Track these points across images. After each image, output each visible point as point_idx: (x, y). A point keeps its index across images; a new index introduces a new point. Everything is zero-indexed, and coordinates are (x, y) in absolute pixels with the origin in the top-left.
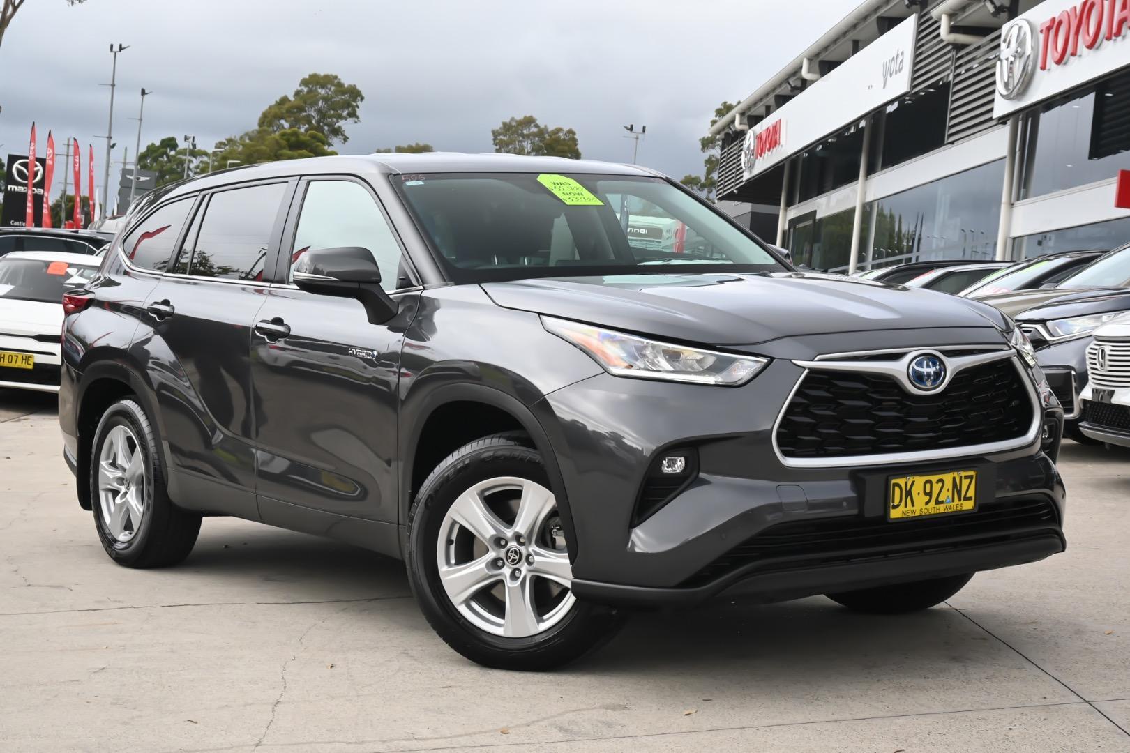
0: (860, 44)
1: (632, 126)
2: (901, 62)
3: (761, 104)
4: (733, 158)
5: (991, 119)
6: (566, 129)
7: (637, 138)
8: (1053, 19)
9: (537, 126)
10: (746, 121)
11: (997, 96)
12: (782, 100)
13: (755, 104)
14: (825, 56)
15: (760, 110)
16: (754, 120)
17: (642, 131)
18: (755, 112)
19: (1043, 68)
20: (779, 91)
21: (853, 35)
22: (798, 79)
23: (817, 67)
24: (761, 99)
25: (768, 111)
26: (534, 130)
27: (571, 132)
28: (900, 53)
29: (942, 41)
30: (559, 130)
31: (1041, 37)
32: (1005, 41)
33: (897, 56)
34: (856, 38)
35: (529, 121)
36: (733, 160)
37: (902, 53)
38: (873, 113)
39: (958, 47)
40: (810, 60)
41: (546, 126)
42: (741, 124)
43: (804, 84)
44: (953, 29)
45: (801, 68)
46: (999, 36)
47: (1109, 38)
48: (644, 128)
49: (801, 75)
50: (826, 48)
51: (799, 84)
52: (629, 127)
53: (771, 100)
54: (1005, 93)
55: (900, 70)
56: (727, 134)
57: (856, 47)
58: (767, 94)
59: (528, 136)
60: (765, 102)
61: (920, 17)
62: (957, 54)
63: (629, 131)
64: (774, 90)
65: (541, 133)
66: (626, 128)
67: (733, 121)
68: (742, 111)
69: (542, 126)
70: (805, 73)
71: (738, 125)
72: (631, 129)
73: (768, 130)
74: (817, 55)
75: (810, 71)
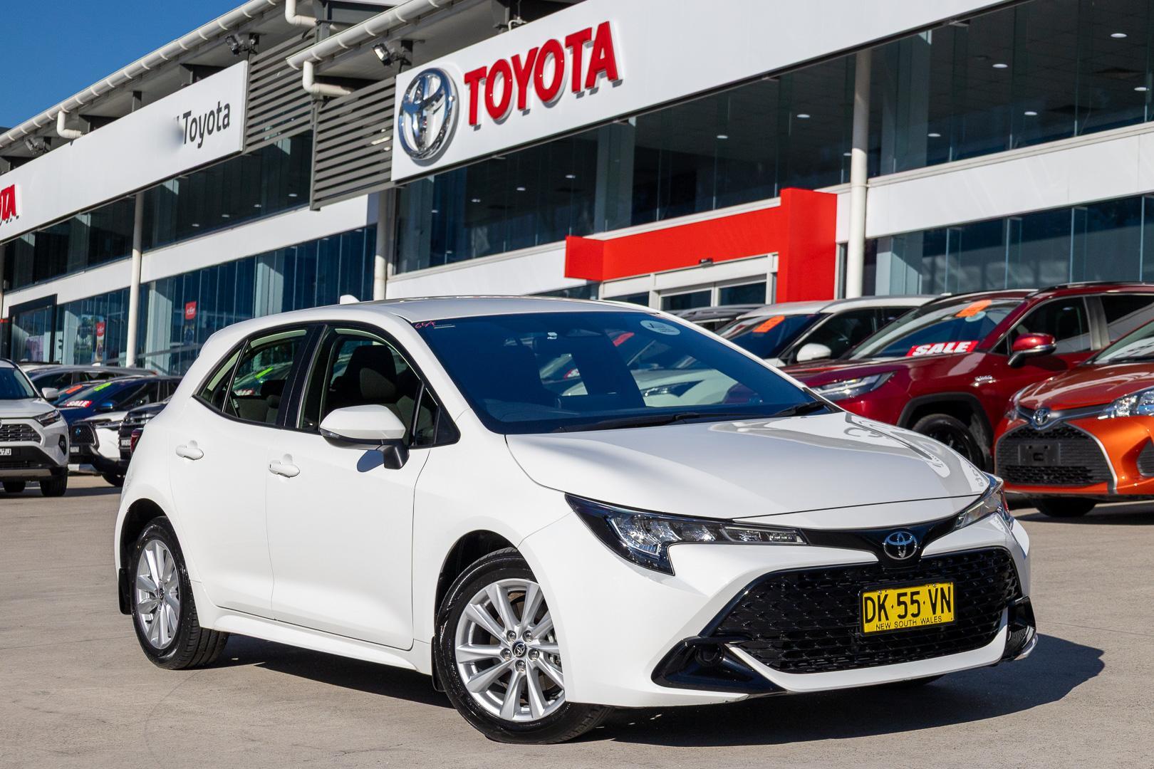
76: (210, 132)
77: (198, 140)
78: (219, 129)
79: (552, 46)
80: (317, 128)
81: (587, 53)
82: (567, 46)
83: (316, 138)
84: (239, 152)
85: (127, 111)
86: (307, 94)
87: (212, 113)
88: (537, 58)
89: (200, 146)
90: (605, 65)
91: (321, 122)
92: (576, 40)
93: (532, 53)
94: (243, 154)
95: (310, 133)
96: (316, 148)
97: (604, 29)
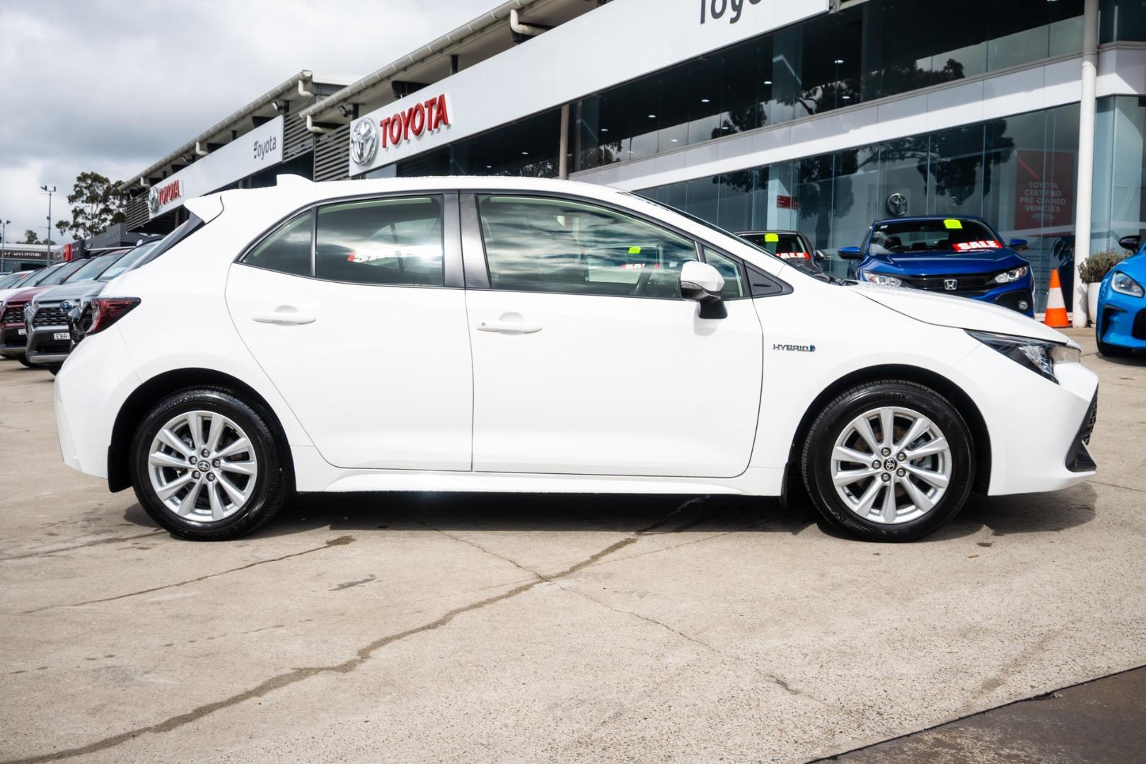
0: (237, 134)
1: (46, 187)
2: (275, 143)
7: (50, 195)
8: (389, 119)
10: (148, 181)
11: (351, 163)
12: (177, 168)
14: (212, 141)
15: (160, 174)
16: (154, 181)
20: (175, 163)
25: (165, 176)
28: (272, 138)
29: (307, 129)
32: (355, 131)
33: (271, 140)
37: (275, 139)
39: (318, 135)
43: (195, 158)
44: (314, 124)
46: (349, 128)
51: (191, 158)
54: (357, 160)
55: (274, 148)
57: (235, 135)
61: (285, 117)
70: (198, 150)
72: (46, 189)
73: (168, 188)
74: (206, 140)
75: (201, 149)
76: (267, 152)
77: (261, 156)
78: (271, 150)
79: (419, 108)
81: (434, 112)
82: (426, 107)
83: (315, 155)
84: (281, 162)
86: (310, 132)
87: (268, 142)
88: (412, 113)
89: (262, 159)
90: (442, 118)
91: (317, 147)
92: (431, 104)
93: (411, 110)
95: (312, 152)
96: (315, 160)
97: (442, 98)
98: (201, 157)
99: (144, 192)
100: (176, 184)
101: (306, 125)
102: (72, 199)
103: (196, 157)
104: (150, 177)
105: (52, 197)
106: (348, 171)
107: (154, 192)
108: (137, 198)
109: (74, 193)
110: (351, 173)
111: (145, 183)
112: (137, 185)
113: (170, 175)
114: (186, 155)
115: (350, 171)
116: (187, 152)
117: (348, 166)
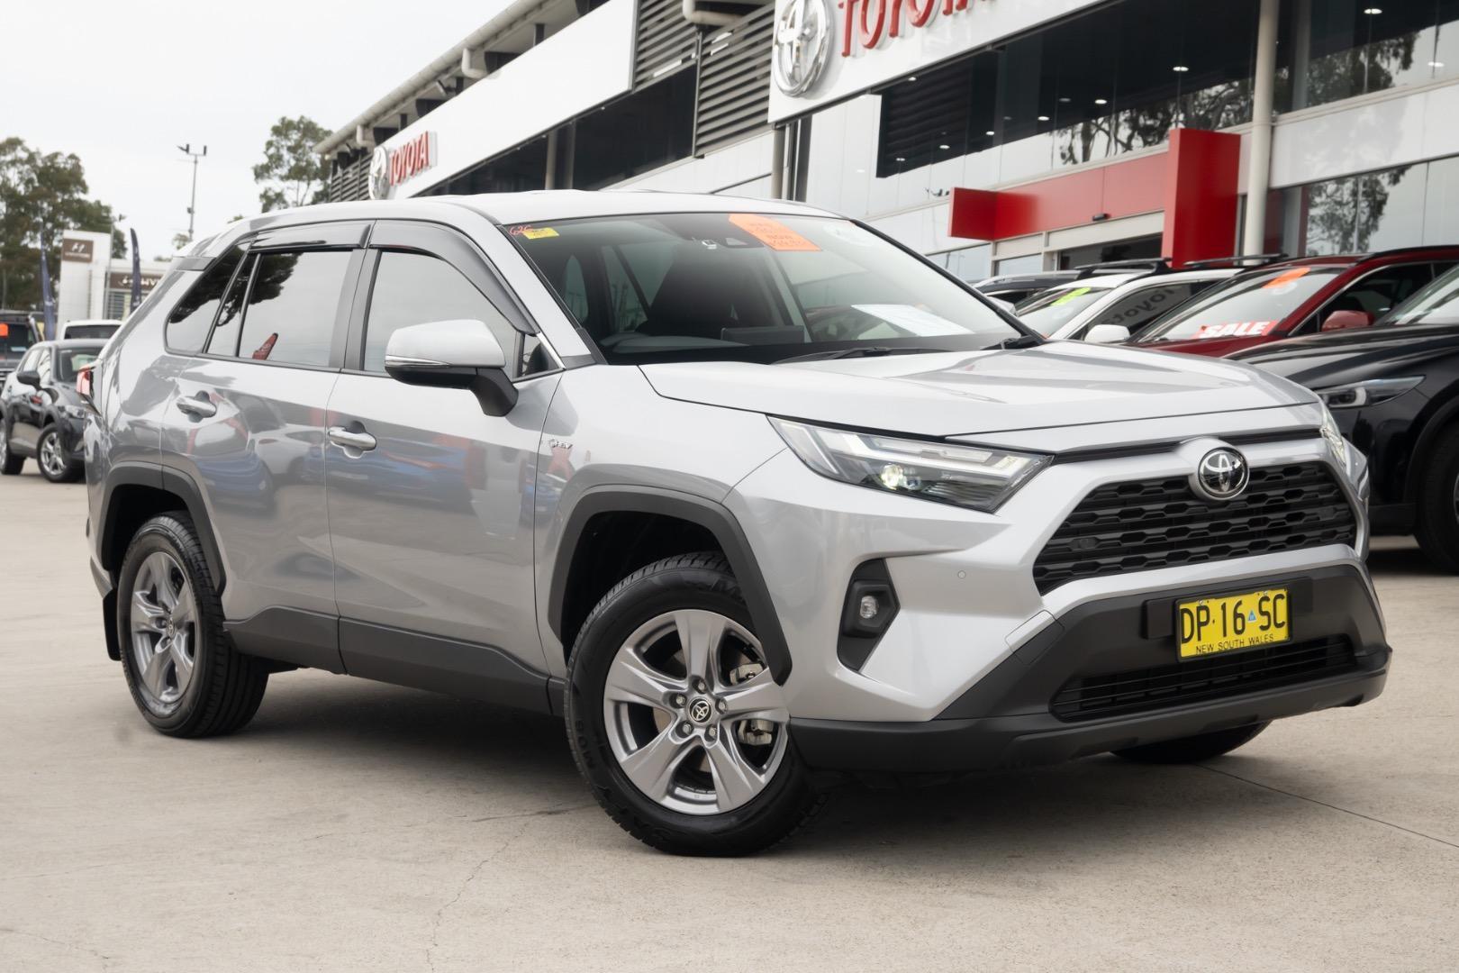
0: (546, 29)
1: (188, 146)
3: (396, 111)
4: (353, 184)
5: (765, 123)
6: (67, 154)
7: (196, 162)
9: (25, 150)
10: (370, 135)
11: (773, 93)
12: (426, 106)
13: (385, 111)
14: (495, 46)
15: (392, 120)
16: (383, 134)
17: (202, 152)
18: (384, 122)
19: (847, 53)
20: (422, 94)
21: (536, 17)
22: (451, 77)
23: (481, 60)
24: (394, 106)
25: (405, 121)
26: (24, 155)
27: (72, 157)
29: (683, 19)
30: (56, 155)
31: (841, 15)
32: (784, 19)
34: (540, 20)
35: (13, 143)
36: (353, 188)
38: (575, 120)
39: (707, 29)
40: (472, 50)
41: (38, 149)
42: (364, 139)
43: (460, 84)
45: (459, 61)
46: (772, 13)
47: (948, 12)
48: (205, 148)
49: (461, 70)
50: (496, 35)
51: (453, 84)
52: (185, 148)
53: (410, 106)
54: (787, 87)
56: (341, 155)
57: (541, 33)
58: (404, 99)
59: (13, 163)
60: (402, 108)
62: (704, 38)
63: (185, 153)
64: (414, 92)
65: (31, 158)
66: (182, 149)
67: (352, 135)
68: (363, 122)
69: (33, 149)
70: (465, 68)
71: (359, 141)
72: (187, 150)
74: (483, 44)
75: (472, 66)
80: (701, 62)
85: (526, 47)
86: (691, 25)
94: (633, 93)
95: (694, 68)
98: (473, 81)
99: (362, 155)
100: (423, 144)
101: (680, 10)
102: (261, 172)
103: (465, 81)
104: (375, 125)
105: (198, 166)
106: (765, 111)
107: (380, 158)
108: (350, 169)
109: (264, 160)
110: (774, 115)
111: (364, 138)
112: (350, 142)
113: (414, 120)
114: (444, 78)
115: (770, 110)
116: (446, 70)
117: (766, 99)
